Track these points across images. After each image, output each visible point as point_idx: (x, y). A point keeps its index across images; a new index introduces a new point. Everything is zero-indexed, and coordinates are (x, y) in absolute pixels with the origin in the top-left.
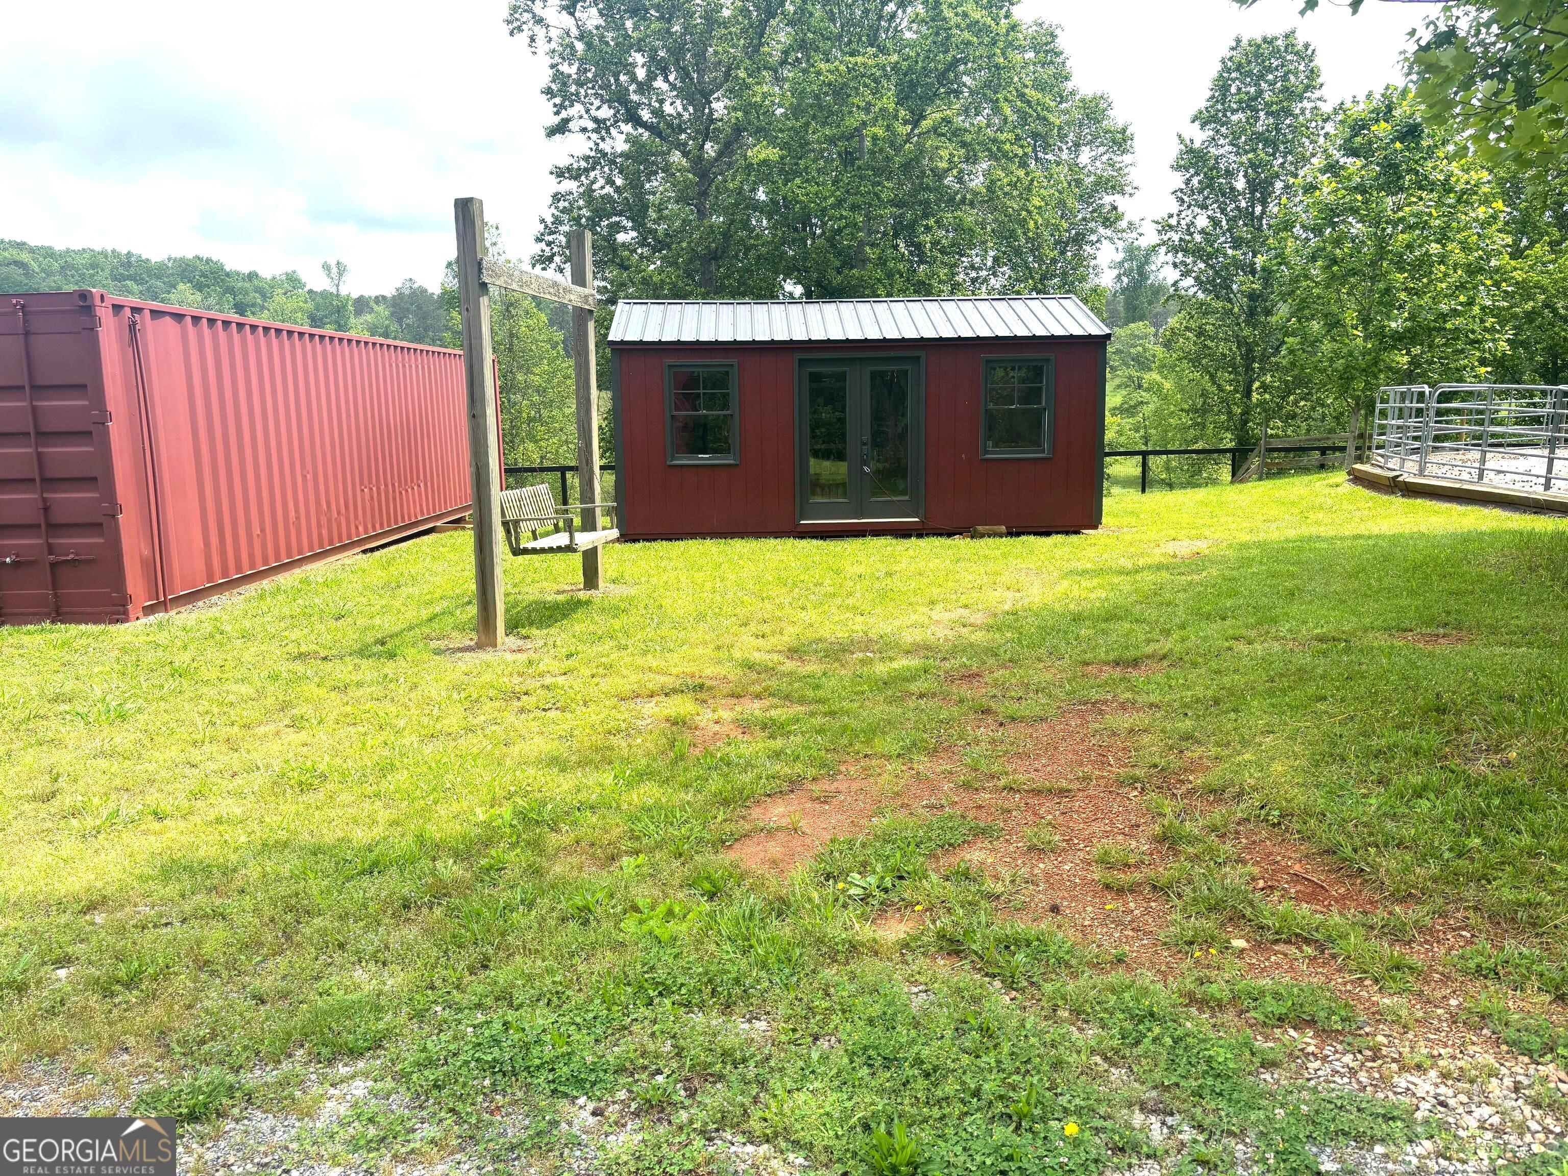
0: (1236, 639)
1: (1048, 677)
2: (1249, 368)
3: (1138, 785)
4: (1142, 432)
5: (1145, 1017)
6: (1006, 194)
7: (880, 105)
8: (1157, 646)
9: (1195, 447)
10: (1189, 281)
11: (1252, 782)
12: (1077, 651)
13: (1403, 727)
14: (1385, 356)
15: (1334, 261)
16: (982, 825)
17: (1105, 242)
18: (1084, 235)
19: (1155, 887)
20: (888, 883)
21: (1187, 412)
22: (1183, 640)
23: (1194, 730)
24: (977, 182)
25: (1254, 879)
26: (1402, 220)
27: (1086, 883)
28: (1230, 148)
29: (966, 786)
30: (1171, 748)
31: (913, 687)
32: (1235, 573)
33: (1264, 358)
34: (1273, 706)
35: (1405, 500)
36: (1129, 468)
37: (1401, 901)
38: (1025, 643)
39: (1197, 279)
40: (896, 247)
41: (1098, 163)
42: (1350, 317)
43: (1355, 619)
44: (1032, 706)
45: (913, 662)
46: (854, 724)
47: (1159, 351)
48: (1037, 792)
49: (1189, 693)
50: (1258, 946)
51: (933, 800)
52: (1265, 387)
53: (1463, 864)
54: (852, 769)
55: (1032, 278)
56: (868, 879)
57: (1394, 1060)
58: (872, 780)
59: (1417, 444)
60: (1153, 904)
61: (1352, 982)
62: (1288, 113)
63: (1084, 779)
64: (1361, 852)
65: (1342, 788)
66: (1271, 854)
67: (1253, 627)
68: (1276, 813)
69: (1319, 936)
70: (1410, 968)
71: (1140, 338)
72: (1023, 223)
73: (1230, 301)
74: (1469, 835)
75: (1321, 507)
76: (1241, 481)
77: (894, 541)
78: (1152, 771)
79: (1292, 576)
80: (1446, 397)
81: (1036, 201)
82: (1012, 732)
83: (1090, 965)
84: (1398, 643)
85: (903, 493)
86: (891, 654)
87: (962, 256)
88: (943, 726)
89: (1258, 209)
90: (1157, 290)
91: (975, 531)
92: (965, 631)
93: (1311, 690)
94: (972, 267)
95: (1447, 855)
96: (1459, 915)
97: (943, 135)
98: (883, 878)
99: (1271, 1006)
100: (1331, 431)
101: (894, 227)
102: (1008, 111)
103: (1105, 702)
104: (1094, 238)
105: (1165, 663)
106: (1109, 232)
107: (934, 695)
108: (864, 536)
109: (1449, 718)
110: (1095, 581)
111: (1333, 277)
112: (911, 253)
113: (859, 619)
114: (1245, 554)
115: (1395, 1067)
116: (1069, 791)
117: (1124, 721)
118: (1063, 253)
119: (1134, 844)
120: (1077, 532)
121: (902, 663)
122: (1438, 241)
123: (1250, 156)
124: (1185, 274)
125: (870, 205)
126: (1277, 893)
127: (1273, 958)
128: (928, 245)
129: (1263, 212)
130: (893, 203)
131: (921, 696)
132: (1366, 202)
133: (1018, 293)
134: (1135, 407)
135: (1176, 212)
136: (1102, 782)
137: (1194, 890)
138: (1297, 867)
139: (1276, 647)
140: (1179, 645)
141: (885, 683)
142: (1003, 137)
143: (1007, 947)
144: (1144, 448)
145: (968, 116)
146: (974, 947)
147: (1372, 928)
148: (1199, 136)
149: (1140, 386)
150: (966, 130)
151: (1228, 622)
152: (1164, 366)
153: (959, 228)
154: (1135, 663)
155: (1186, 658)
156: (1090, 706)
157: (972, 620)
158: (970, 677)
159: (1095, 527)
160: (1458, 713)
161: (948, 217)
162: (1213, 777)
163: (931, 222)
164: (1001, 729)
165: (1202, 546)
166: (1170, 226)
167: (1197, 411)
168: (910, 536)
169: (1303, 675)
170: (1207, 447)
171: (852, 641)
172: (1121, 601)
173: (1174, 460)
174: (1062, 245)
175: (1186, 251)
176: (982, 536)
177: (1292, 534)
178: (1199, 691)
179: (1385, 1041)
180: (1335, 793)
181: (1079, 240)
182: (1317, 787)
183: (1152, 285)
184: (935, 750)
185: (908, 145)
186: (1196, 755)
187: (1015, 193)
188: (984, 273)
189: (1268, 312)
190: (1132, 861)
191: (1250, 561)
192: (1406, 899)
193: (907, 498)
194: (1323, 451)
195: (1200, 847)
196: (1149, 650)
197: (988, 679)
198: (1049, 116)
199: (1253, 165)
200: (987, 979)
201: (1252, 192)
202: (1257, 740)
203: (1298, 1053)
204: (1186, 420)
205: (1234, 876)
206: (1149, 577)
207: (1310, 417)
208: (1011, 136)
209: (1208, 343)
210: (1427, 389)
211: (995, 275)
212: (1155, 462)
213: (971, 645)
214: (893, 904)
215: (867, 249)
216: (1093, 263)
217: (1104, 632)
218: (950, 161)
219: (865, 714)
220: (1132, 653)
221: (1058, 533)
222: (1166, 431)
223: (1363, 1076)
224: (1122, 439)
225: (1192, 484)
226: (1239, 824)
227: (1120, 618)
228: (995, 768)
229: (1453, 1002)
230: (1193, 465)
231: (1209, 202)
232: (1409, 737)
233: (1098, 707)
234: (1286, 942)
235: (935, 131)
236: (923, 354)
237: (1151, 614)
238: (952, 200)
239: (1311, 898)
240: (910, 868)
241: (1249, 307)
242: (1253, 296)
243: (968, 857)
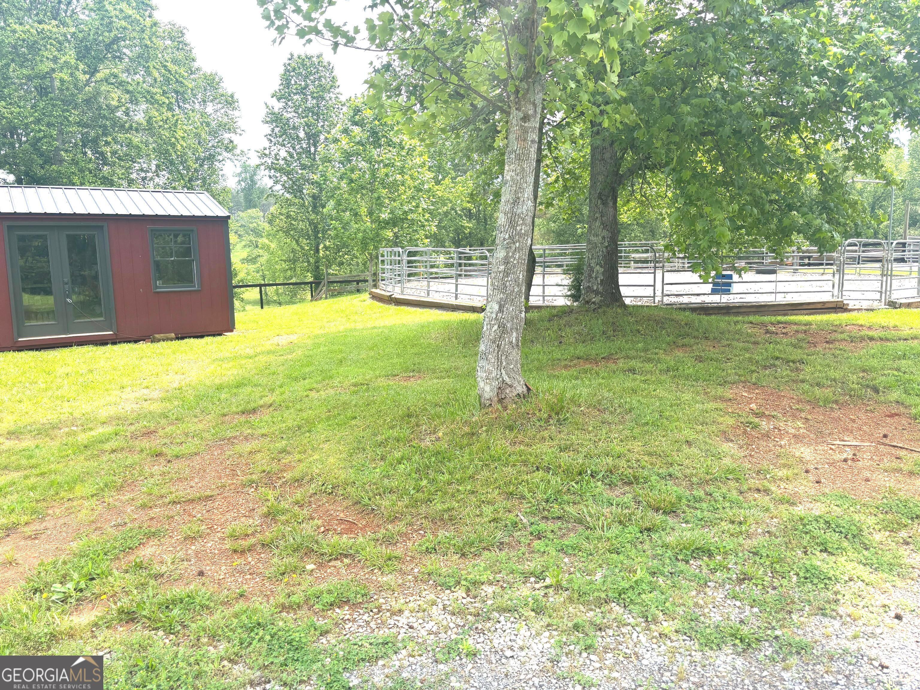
0: (311, 390)
1: (201, 426)
2: (316, 237)
3: (254, 485)
4: (261, 273)
5: (254, 627)
6: (160, 127)
7: (63, 59)
8: (266, 399)
9: (291, 281)
10: (278, 187)
11: (317, 471)
12: (219, 408)
13: (392, 428)
14: (381, 232)
15: (352, 181)
16: (153, 530)
17: (228, 161)
18: (214, 156)
19: (263, 544)
20: (82, 585)
21: (285, 261)
22: (282, 394)
23: (286, 446)
24: (140, 117)
25: (318, 528)
26: (382, 161)
27: (222, 552)
28: (295, 114)
29: (143, 506)
30: (273, 459)
31: (107, 446)
32: (311, 352)
33: (324, 231)
34: (329, 425)
35: (396, 307)
36: (253, 294)
37: (392, 522)
38: (186, 407)
39: (283, 185)
40: (85, 153)
41: (218, 114)
42: (363, 211)
43: (371, 372)
44: (190, 446)
45: (109, 429)
46: (59, 478)
47: (267, 226)
48: (192, 501)
49: (284, 425)
50: (321, 566)
51: (119, 521)
52: (326, 248)
53: (420, 495)
54: (58, 511)
55: (183, 179)
56: (68, 586)
57: (388, 610)
58: (73, 516)
59: (399, 279)
60: (262, 555)
61: (368, 573)
62: (323, 98)
63: (222, 487)
64: (373, 499)
65: (363, 465)
66: (328, 511)
67: (320, 382)
68: (330, 486)
69: (352, 552)
70: (396, 557)
71: (255, 218)
72: (173, 145)
73: (303, 199)
74: (421, 479)
75: (356, 313)
76: (316, 300)
77: (95, 348)
78: (263, 474)
79: (341, 351)
80: (411, 254)
81: (180, 133)
82: (177, 465)
83: (223, 603)
84: (391, 383)
85: (100, 315)
86: (90, 426)
87: (134, 162)
88: (128, 469)
89: (312, 149)
90: (262, 192)
91: (154, 338)
92: (145, 405)
93: (349, 414)
94: (142, 170)
95: (412, 493)
96: (418, 523)
97: (112, 84)
98: (79, 582)
99: (327, 598)
100: (363, 271)
101: (82, 140)
102: (156, 74)
103: (235, 438)
104: (220, 158)
105: (271, 409)
106: (229, 155)
107: (122, 449)
108: (71, 346)
109: (413, 420)
110: (231, 364)
111: (352, 189)
112: (97, 158)
113: (66, 404)
114: (317, 341)
115: (388, 614)
116: (211, 496)
117: (247, 447)
118: (201, 166)
119: (251, 521)
120: (220, 335)
121: (100, 431)
122: (400, 174)
123: (306, 119)
124: (276, 182)
125: (62, 124)
126: (331, 533)
127: (329, 571)
128: (109, 154)
129: (315, 151)
130: (79, 124)
131: (113, 451)
132: (364, 151)
133: (174, 188)
134: (256, 258)
135: (268, 147)
136: (233, 487)
137: (286, 541)
138: (342, 515)
139: (331, 392)
140: (279, 397)
141: (86, 447)
142: (154, 90)
143: (167, 607)
144: (263, 282)
145: (129, 74)
146: (144, 613)
147: (378, 540)
148: (277, 106)
149: (257, 246)
150: (128, 83)
151: (306, 381)
152: (269, 235)
153: (130, 145)
154: (254, 411)
155: (283, 404)
156: (226, 441)
157: (151, 396)
158: (149, 433)
159: (232, 331)
160: (417, 416)
161: (121, 137)
162: (297, 473)
163: (109, 139)
164: (169, 465)
165: (294, 338)
166: (265, 155)
167: (290, 261)
168: (106, 344)
169: (345, 405)
170: (298, 281)
171: (60, 421)
172: (247, 375)
173: (281, 289)
174: (201, 161)
175: (275, 169)
176: (159, 341)
177: (341, 328)
178: (290, 423)
179: (383, 601)
180: (360, 469)
181: (211, 158)
182: (351, 468)
183: (259, 188)
184: (122, 486)
185: (87, 88)
186: (288, 461)
187: (166, 126)
188: (150, 175)
189: (324, 207)
190: (249, 532)
191: (319, 345)
192: (394, 519)
193: (102, 319)
194: (358, 282)
195: (289, 515)
196: (261, 402)
197: (161, 432)
198: (184, 81)
199: (307, 125)
200: (153, 632)
201: (309, 139)
202: (321, 446)
203: (340, 622)
204: (285, 266)
205: (308, 529)
206: (263, 359)
207: (350, 264)
208: (159, 90)
209: (293, 222)
210: (400, 250)
211: (158, 176)
212: (271, 290)
213: (150, 413)
214: (87, 598)
215: (62, 153)
216: (221, 173)
217: (235, 394)
218: (119, 101)
219: (68, 471)
220: (253, 405)
221: (208, 336)
222: (274, 272)
223: (373, 625)
224: (249, 277)
225: (291, 302)
226: (311, 497)
227: (246, 385)
228: (163, 491)
229: (416, 570)
230: (291, 292)
231: (286, 143)
232: (394, 433)
233: (230, 441)
234: (335, 560)
235: (106, 81)
236: (105, 224)
237: (264, 381)
238: (122, 126)
239: (348, 531)
240: (99, 571)
241: (313, 203)
242: (314, 197)
243: (143, 553)
